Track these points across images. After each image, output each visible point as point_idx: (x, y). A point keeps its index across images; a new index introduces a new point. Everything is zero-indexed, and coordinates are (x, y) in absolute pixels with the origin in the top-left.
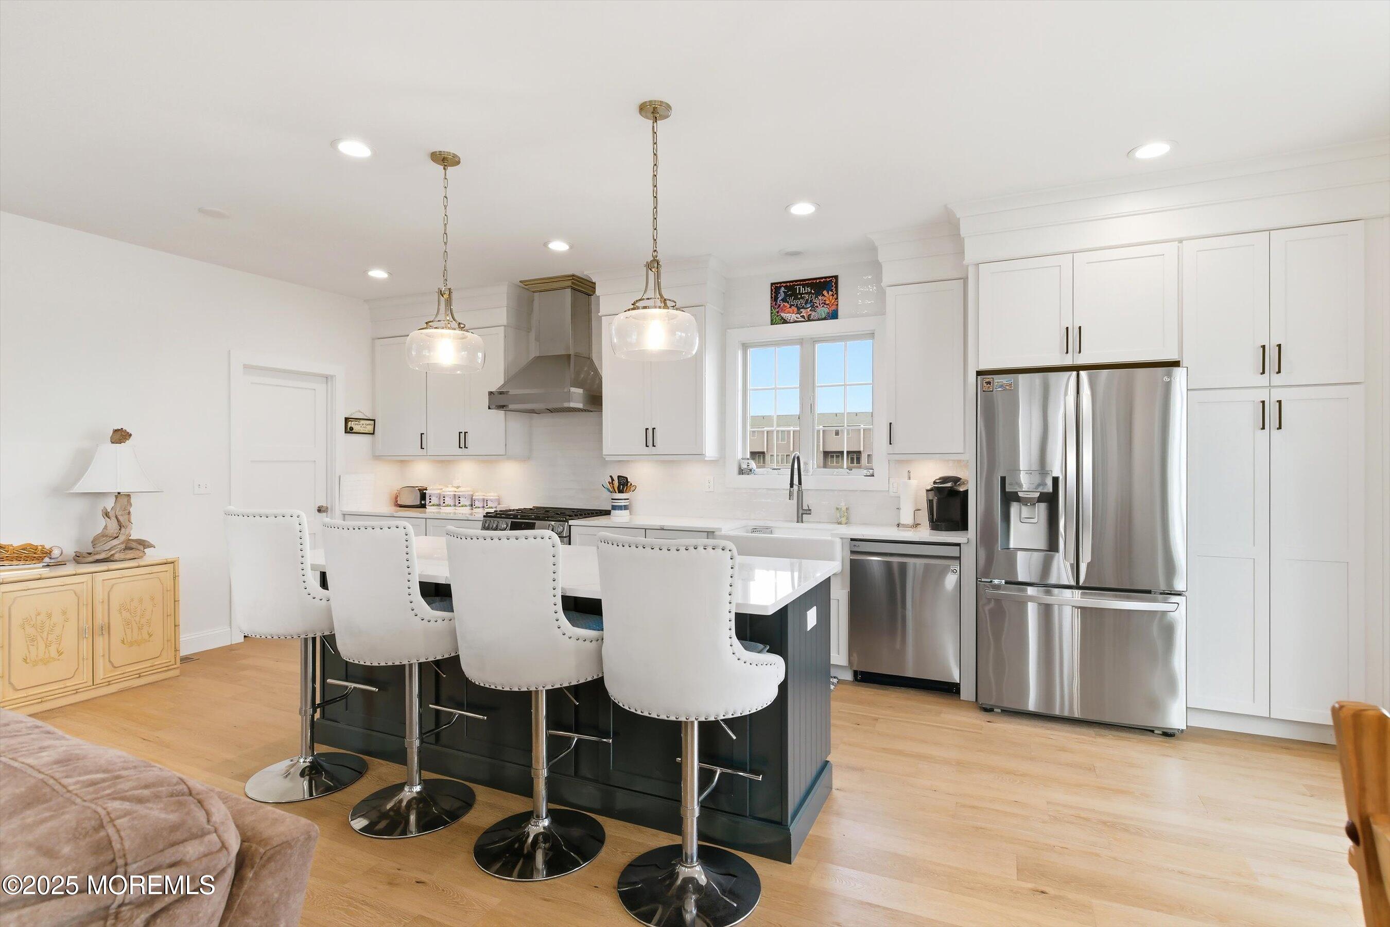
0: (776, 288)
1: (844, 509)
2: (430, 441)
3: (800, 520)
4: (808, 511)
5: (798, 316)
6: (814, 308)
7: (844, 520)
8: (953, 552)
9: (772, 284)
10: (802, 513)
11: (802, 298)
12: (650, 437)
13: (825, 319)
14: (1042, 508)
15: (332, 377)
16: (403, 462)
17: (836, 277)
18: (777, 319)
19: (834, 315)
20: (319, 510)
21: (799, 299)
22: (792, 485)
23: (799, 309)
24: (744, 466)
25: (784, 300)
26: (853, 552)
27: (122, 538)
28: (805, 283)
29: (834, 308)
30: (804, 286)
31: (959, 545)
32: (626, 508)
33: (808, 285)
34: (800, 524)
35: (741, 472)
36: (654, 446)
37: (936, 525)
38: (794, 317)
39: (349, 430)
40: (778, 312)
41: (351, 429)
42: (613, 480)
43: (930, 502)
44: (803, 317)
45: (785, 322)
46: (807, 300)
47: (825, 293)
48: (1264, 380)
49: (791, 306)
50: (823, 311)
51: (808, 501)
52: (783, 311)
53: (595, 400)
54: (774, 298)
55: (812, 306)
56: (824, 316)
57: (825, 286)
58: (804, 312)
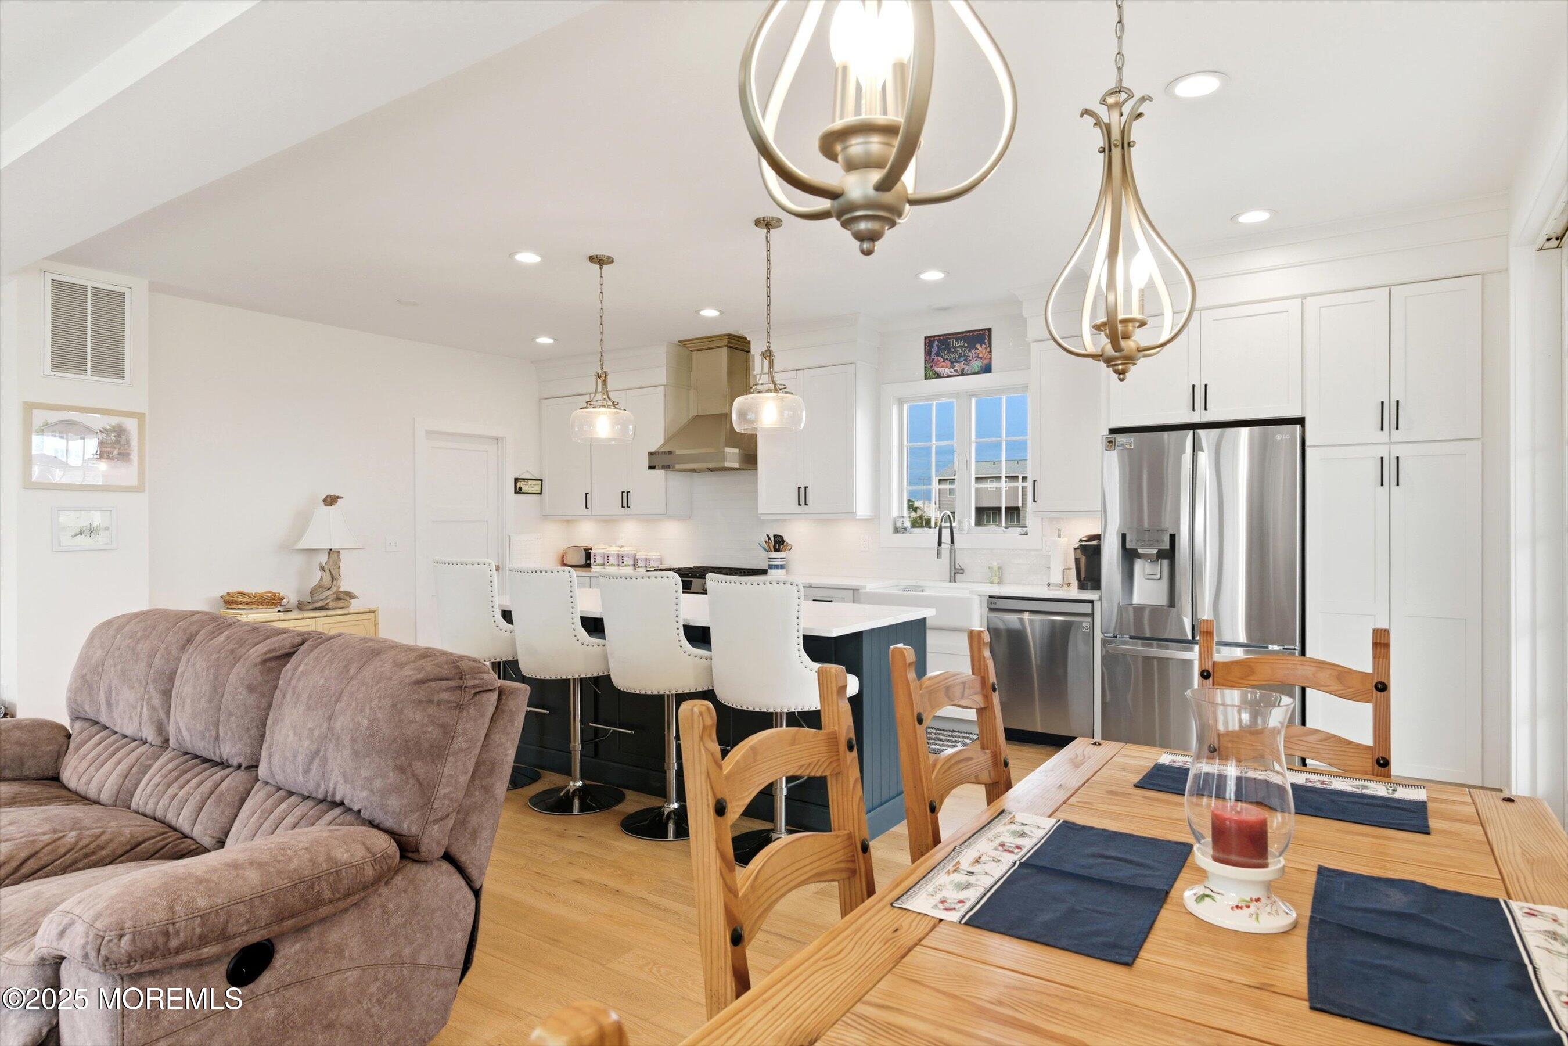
0: (929, 341)
1: (996, 568)
2: (594, 501)
3: (953, 579)
4: (961, 571)
5: (952, 370)
6: (967, 361)
7: (996, 579)
8: (1086, 608)
9: (926, 338)
10: (955, 572)
11: (956, 352)
12: (802, 496)
13: (978, 373)
14: (1166, 563)
15: (502, 438)
16: (568, 521)
17: (989, 330)
18: (930, 374)
19: (987, 369)
21: (953, 352)
22: (940, 543)
23: (952, 363)
24: (899, 525)
25: (938, 354)
26: (991, 609)
27: (334, 589)
28: (957, 336)
29: (987, 361)
30: (957, 339)
31: (1092, 602)
32: (782, 567)
33: (961, 338)
34: (953, 584)
35: (896, 530)
36: (806, 504)
37: (1082, 586)
38: (947, 371)
39: (518, 491)
40: (932, 367)
41: (520, 489)
42: (769, 538)
43: (1077, 561)
44: (956, 371)
45: (938, 376)
46: (961, 353)
47: (978, 346)
48: (1384, 436)
49: (945, 359)
50: (976, 364)
51: (961, 560)
52: (937, 364)
53: (750, 460)
54: (928, 353)
55: (965, 360)
56: (976, 371)
57: (981, 337)
58: (957, 366)
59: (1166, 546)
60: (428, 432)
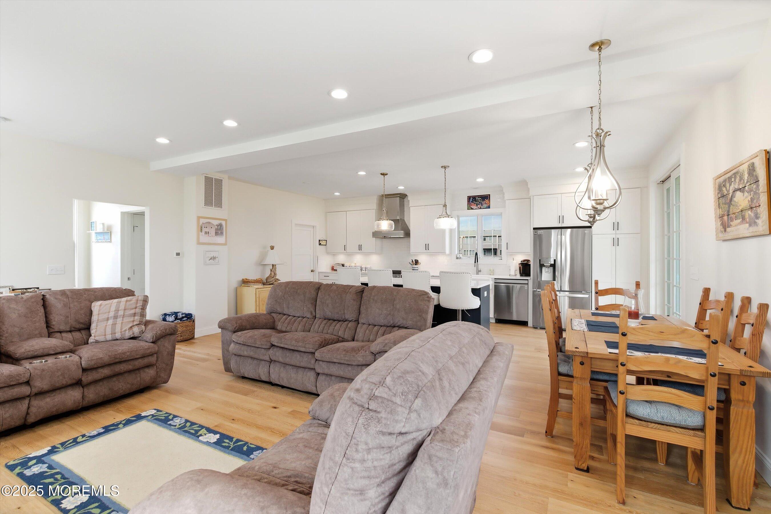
0: (469, 198)
1: (492, 270)
2: (348, 248)
3: (477, 274)
4: (480, 271)
6: (482, 205)
7: (492, 274)
8: (526, 282)
9: (468, 197)
10: (478, 272)
12: (427, 247)
13: (486, 208)
14: (552, 268)
15: (315, 226)
16: (334, 255)
17: (490, 195)
18: (470, 208)
19: (489, 207)
20: (312, 271)
21: (477, 202)
22: (475, 262)
23: (477, 205)
24: (458, 256)
25: (472, 202)
26: (495, 283)
27: (275, 278)
28: (479, 196)
29: (489, 205)
30: (479, 197)
31: (528, 280)
32: (417, 270)
33: (480, 197)
34: (477, 275)
35: (457, 258)
36: (428, 250)
37: (521, 275)
38: (475, 207)
39: (320, 244)
40: (470, 206)
41: (321, 243)
42: (413, 261)
43: (520, 268)
44: (478, 207)
45: (472, 209)
46: (480, 202)
47: (486, 200)
48: (614, 232)
49: (474, 204)
50: (485, 206)
51: (480, 267)
52: (472, 205)
53: (407, 234)
54: (469, 201)
57: (486, 198)
58: (479, 206)
59: (553, 263)
60: (296, 224)
